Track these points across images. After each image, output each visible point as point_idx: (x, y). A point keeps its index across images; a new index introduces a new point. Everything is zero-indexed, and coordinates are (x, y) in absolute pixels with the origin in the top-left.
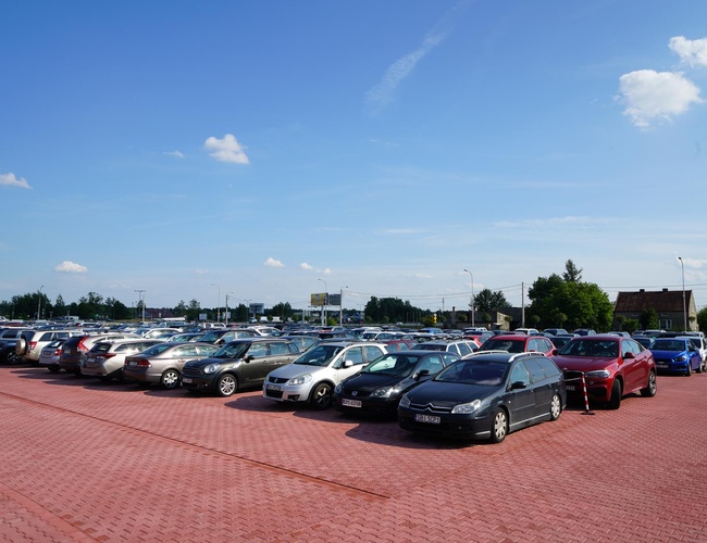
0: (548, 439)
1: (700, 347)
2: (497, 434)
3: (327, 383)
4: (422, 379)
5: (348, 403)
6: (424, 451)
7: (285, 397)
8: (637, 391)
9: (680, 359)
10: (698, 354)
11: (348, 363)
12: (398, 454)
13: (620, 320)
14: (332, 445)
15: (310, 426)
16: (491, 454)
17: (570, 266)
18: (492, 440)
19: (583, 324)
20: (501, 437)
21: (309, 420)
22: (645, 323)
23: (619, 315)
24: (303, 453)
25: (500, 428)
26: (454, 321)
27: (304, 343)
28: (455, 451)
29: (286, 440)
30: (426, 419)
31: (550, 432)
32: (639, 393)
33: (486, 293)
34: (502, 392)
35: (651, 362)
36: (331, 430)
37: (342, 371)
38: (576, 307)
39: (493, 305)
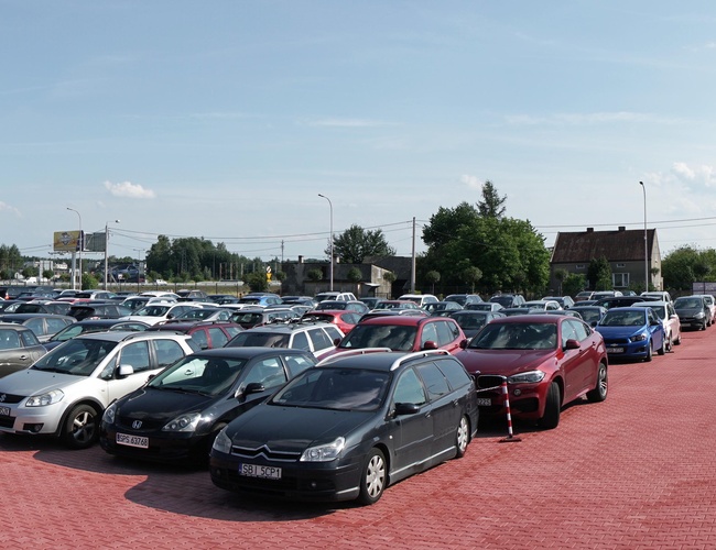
0: (451, 491)
1: (663, 318)
2: (369, 490)
3: (90, 403)
4: (251, 398)
5: (126, 440)
6: (255, 525)
7: (18, 426)
8: (583, 395)
9: (638, 338)
10: (661, 327)
11: (126, 369)
12: (210, 531)
13: (559, 276)
14: (101, 516)
15: (63, 479)
16: (359, 524)
17: (488, 191)
18: (362, 500)
19: (506, 284)
20: (376, 494)
21: (60, 469)
22: (594, 281)
23: (558, 269)
24: (52, 530)
25: (374, 481)
26: (300, 279)
27: (46, 326)
28: (305, 522)
29: (23, 505)
30: (258, 471)
31: (455, 477)
32: (585, 397)
33: (355, 232)
34: (379, 421)
35: (601, 349)
36: (100, 488)
37: (115, 383)
38: (495, 257)
39: (366, 252)
